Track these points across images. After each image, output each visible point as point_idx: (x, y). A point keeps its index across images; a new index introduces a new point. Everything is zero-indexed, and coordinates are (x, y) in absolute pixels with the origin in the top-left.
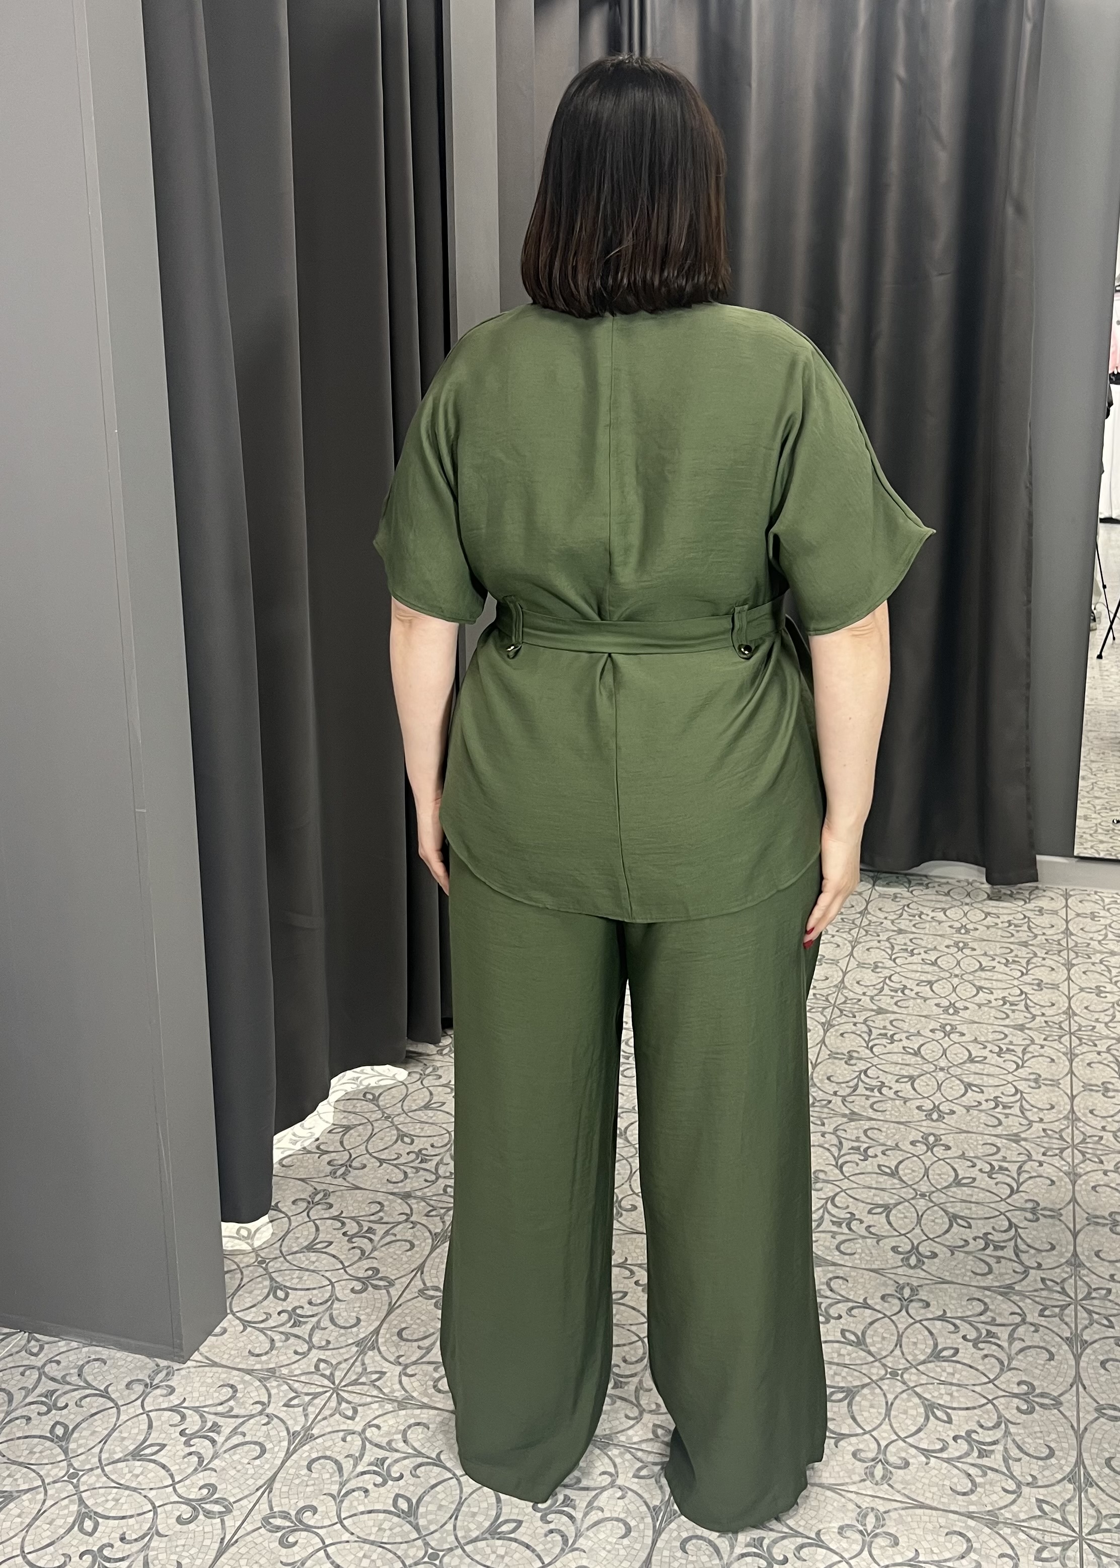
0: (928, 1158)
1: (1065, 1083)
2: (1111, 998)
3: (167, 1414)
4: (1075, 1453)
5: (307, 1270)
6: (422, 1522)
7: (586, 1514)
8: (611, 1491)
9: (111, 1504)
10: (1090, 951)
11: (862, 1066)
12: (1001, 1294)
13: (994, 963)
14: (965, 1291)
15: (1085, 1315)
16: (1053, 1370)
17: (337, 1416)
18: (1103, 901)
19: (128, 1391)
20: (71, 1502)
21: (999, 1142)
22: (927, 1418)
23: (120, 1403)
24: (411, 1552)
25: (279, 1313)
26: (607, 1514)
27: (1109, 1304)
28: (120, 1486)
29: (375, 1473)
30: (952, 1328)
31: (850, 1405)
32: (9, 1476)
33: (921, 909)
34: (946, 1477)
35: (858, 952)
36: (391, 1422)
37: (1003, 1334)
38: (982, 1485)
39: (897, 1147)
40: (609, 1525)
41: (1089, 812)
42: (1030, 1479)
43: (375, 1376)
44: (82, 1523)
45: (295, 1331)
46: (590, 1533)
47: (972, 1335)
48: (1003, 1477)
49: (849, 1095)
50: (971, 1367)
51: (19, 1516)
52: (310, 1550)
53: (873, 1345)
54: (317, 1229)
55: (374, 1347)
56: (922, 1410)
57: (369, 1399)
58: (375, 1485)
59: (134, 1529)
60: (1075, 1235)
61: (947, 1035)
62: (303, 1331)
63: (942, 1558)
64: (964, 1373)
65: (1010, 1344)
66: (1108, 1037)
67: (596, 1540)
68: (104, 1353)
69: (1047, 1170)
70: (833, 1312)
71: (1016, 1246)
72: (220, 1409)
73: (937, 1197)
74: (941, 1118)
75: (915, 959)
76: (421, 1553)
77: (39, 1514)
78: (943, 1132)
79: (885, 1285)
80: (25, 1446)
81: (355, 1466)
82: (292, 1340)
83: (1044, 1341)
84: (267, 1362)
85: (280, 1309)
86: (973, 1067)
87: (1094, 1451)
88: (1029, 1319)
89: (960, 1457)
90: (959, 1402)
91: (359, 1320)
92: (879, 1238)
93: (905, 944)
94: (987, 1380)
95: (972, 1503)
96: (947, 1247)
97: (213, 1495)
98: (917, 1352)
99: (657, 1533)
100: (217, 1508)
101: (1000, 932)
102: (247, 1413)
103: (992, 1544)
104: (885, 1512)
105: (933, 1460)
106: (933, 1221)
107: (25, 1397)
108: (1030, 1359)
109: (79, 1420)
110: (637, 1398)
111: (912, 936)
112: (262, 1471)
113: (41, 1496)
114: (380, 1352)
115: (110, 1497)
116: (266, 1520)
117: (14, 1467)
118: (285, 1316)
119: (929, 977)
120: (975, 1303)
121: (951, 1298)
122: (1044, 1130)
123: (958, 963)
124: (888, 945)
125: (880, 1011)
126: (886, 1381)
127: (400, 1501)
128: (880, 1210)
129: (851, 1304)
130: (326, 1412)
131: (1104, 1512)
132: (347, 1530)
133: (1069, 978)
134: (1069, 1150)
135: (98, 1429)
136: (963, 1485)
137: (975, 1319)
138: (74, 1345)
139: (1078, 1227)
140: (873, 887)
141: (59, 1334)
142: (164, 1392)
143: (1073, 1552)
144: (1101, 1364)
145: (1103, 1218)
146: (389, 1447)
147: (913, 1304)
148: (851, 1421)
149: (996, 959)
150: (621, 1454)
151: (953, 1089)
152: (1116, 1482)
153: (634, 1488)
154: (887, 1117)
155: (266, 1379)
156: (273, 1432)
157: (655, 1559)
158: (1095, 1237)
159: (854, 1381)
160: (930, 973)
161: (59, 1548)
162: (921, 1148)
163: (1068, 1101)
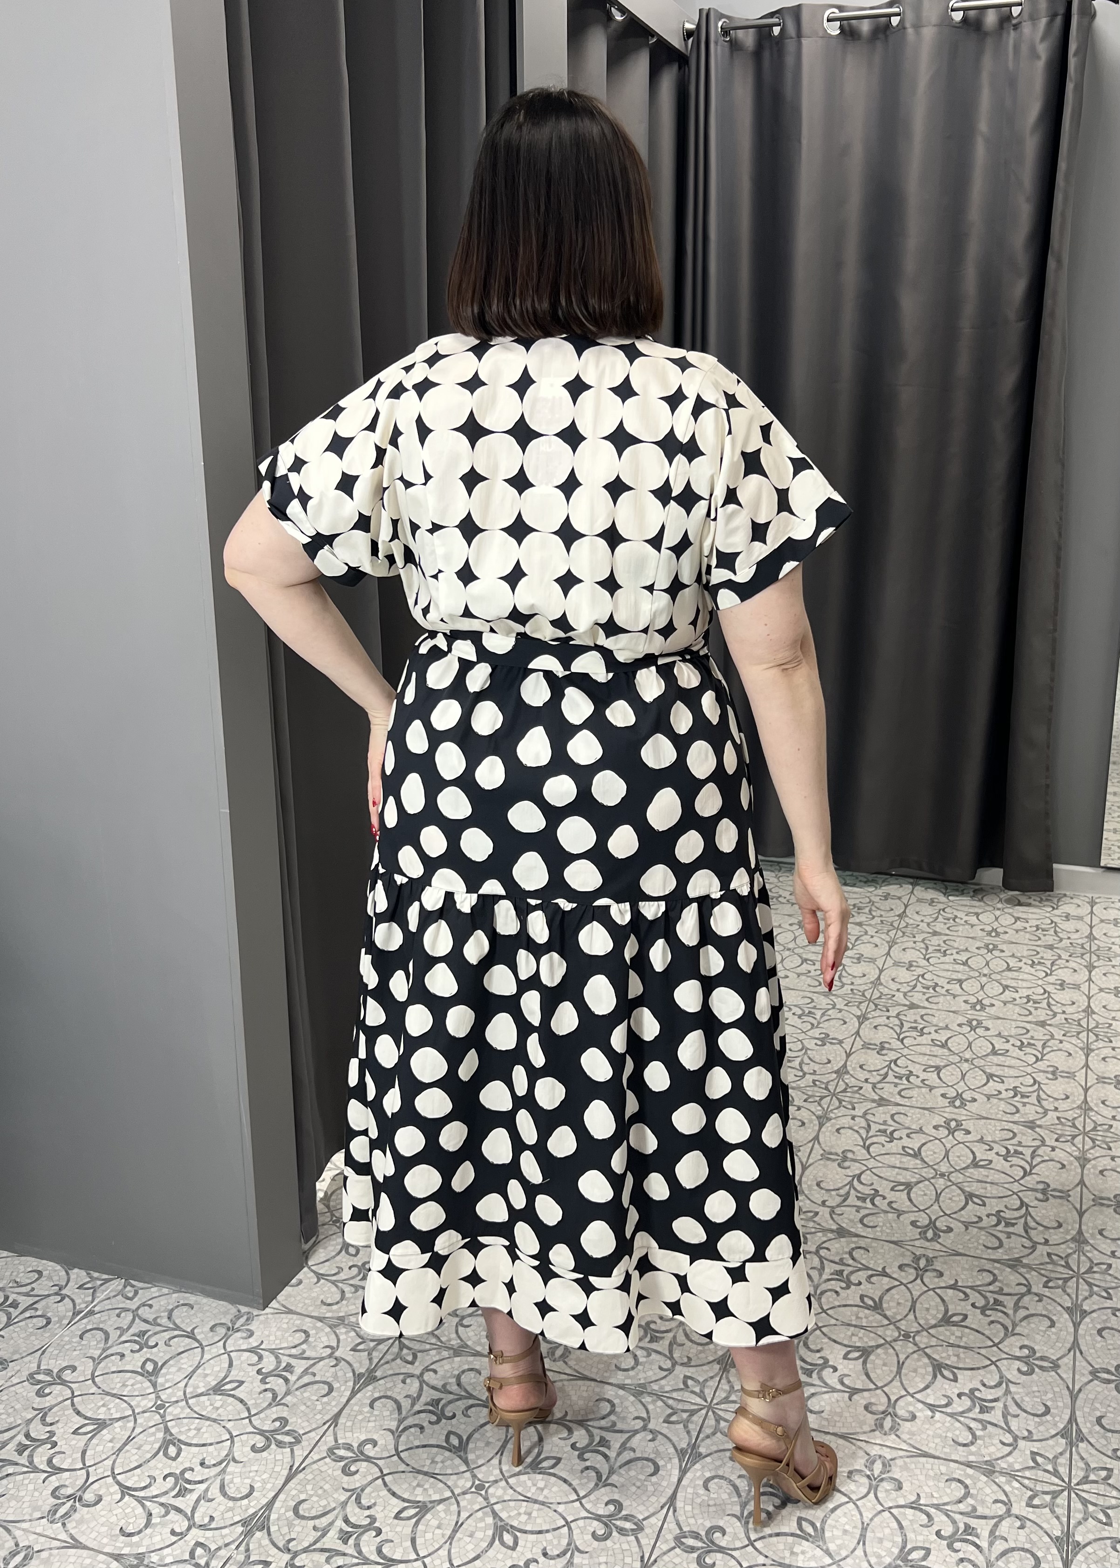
0: (949, 1142)
1: (1080, 1076)
3: (246, 1354)
4: (1069, 1411)
6: (470, 1456)
7: (619, 1454)
8: (643, 1434)
9: (192, 1433)
10: (1110, 954)
11: (892, 1056)
12: (1009, 1266)
13: (1021, 964)
14: (976, 1263)
15: (1086, 1287)
16: (1053, 1337)
17: (398, 1361)
19: (211, 1334)
20: (158, 1430)
21: (1015, 1128)
22: (935, 1377)
23: (204, 1343)
24: (460, 1482)
25: (350, 1268)
26: (639, 1455)
27: (1109, 1278)
28: (202, 1417)
29: (430, 1412)
30: (962, 1296)
31: (865, 1363)
32: (103, 1405)
33: (956, 913)
34: (948, 1430)
35: (895, 952)
36: (447, 1367)
37: (1009, 1302)
38: (981, 1438)
39: (919, 1131)
40: (640, 1464)
41: (1117, 826)
42: (1026, 1434)
44: (167, 1449)
46: (622, 1471)
47: (981, 1302)
48: (1001, 1431)
49: (879, 1082)
50: (977, 1331)
51: (111, 1441)
52: (370, 1478)
53: (889, 1309)
56: (930, 1369)
57: (428, 1347)
58: (430, 1422)
59: (213, 1455)
60: (1081, 1214)
61: (973, 1029)
63: (941, 1502)
64: (971, 1337)
65: (1015, 1311)
67: (625, 1476)
68: (192, 1298)
69: (1059, 1155)
70: (854, 1279)
71: (1026, 1223)
72: (294, 1351)
73: (956, 1177)
74: (963, 1105)
75: (947, 959)
76: (469, 1484)
77: (129, 1440)
78: (963, 1118)
79: (903, 1255)
80: (118, 1380)
81: (413, 1405)
83: (1047, 1309)
84: (338, 1311)
85: (351, 1264)
86: (995, 1059)
87: (1087, 1410)
88: (1034, 1289)
89: (963, 1412)
90: (965, 1363)
92: (899, 1213)
93: (939, 945)
94: (990, 1343)
95: (972, 1454)
96: (963, 1222)
97: (284, 1427)
98: (929, 1317)
99: (683, 1472)
100: (288, 1439)
101: (1028, 936)
102: (318, 1356)
103: (988, 1491)
104: (891, 1460)
105: (938, 1415)
106: (951, 1199)
107: (120, 1336)
108: (1031, 1325)
109: (167, 1358)
110: (671, 1352)
111: (945, 938)
113: (131, 1424)
115: (192, 1427)
116: (331, 1451)
117: (108, 1398)
118: (355, 1271)
119: (960, 976)
120: (985, 1274)
121: (963, 1269)
122: (1058, 1118)
123: (987, 964)
124: (923, 945)
125: (912, 1006)
126: (900, 1343)
127: (452, 1437)
128: (902, 1188)
129: (870, 1272)
130: (389, 1357)
131: (1093, 1466)
132: (403, 1462)
133: (1090, 979)
134: (1081, 1137)
135: (184, 1366)
136: (966, 1437)
137: (986, 1288)
138: (165, 1291)
139: (1084, 1208)
140: (912, 892)
141: (151, 1280)
142: (244, 1335)
143: (1062, 1500)
144: (1100, 1332)
145: (1109, 1199)
146: (444, 1389)
147: (928, 1273)
148: (865, 1377)
149: (1024, 960)
150: (654, 1402)
151: (976, 1079)
152: (1106, 1438)
153: (665, 1431)
154: (914, 1103)
155: (336, 1326)
156: (340, 1374)
157: (680, 1495)
158: (1102, 1217)
159: (869, 1341)
160: (961, 972)
161: (145, 1471)
162: (943, 1132)
163: (1082, 1092)
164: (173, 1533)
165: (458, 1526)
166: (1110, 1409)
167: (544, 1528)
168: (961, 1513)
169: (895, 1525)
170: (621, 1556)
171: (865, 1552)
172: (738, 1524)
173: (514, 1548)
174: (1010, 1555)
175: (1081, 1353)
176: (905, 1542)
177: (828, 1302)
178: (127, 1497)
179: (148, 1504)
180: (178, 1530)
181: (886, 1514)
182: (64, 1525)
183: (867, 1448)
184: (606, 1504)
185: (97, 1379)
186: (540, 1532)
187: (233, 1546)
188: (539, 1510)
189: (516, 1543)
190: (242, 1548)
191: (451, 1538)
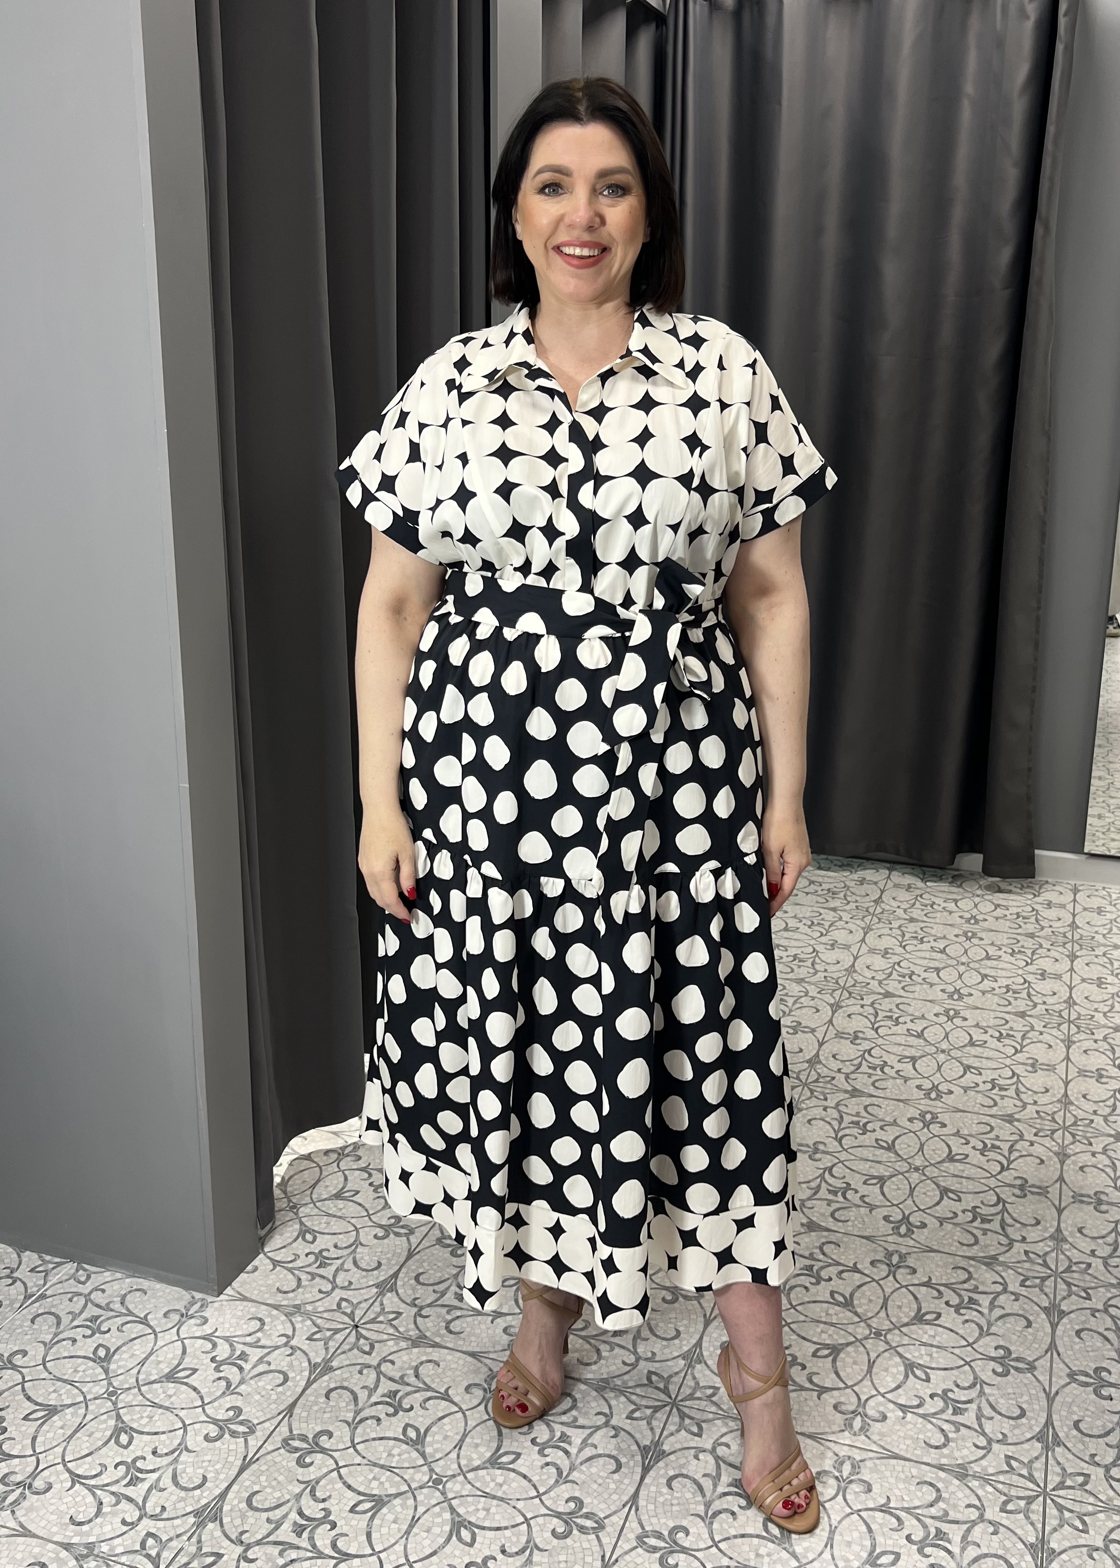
0: (924, 1135)
1: (1061, 1069)
2: (1111, 989)
3: (200, 1342)
4: (1046, 1414)
5: (334, 1216)
6: (428, 1450)
7: (580, 1450)
8: (604, 1430)
9: (144, 1421)
10: (1095, 944)
11: (866, 1045)
12: (986, 1264)
13: (1000, 953)
14: (950, 1259)
15: (1065, 1287)
16: (1030, 1337)
17: (355, 1351)
18: (1110, 896)
19: (164, 1320)
20: (110, 1417)
21: (993, 1122)
22: (907, 1376)
23: (158, 1330)
24: (418, 1476)
25: (307, 1255)
26: (600, 1451)
27: (1088, 1278)
28: (155, 1405)
29: (387, 1403)
30: (935, 1294)
31: (834, 1361)
32: (55, 1391)
33: (934, 899)
34: (920, 1431)
35: (871, 938)
36: (405, 1358)
37: (985, 1301)
38: (955, 1440)
39: (895, 1123)
40: (601, 1460)
41: (1102, 811)
42: (1000, 1437)
43: (392, 1316)
44: (118, 1436)
45: (321, 1271)
46: (583, 1468)
47: (955, 1300)
48: (975, 1434)
49: (853, 1072)
50: (952, 1331)
51: (62, 1428)
52: (325, 1470)
53: (860, 1306)
54: (346, 1179)
55: (393, 1289)
56: (902, 1369)
57: (386, 1337)
58: (387, 1414)
59: (166, 1443)
60: (1060, 1211)
61: (951, 1019)
62: (328, 1272)
63: (913, 1505)
64: (944, 1336)
65: (991, 1310)
66: (1105, 1026)
67: (587, 1473)
68: (145, 1284)
69: (1038, 1150)
70: (824, 1274)
71: (1003, 1220)
72: (249, 1340)
73: (931, 1172)
74: (939, 1097)
75: (925, 946)
76: (426, 1478)
77: (80, 1427)
78: (940, 1110)
79: (875, 1251)
80: (70, 1365)
81: (370, 1396)
82: (317, 1279)
83: (1024, 1309)
84: (294, 1299)
85: (307, 1251)
86: (973, 1051)
87: (1064, 1413)
88: (1011, 1288)
89: (936, 1413)
90: (938, 1362)
91: (380, 1264)
92: (872, 1208)
93: (916, 932)
94: (965, 1343)
95: (945, 1456)
96: (937, 1218)
97: (238, 1416)
98: (902, 1315)
99: (647, 1469)
100: (241, 1429)
101: (1008, 924)
102: (274, 1344)
103: (960, 1495)
104: (861, 1461)
105: (909, 1415)
106: (925, 1194)
107: (72, 1321)
108: (1008, 1325)
109: (119, 1344)
110: (635, 1346)
111: (923, 925)
112: (283, 1398)
113: (82, 1411)
114: (398, 1294)
115: (145, 1415)
116: (285, 1442)
117: (59, 1383)
118: (312, 1258)
119: (936, 964)
120: (959, 1271)
121: (937, 1266)
122: (1037, 1112)
123: (966, 952)
124: (899, 932)
125: (888, 995)
126: (870, 1341)
127: (409, 1429)
128: (875, 1181)
129: (841, 1268)
130: (346, 1347)
131: (1069, 1471)
132: (359, 1454)
133: (1072, 969)
134: (1061, 1132)
135: (137, 1353)
136: (938, 1439)
137: (960, 1286)
138: (119, 1275)
139: (1063, 1205)
140: (889, 877)
141: (105, 1265)
142: (199, 1322)
143: (1037, 1506)
144: (1078, 1333)
145: (1089, 1196)
146: (402, 1381)
147: (901, 1270)
148: (834, 1376)
149: (1004, 949)
150: (616, 1397)
151: (953, 1070)
152: (1083, 1443)
153: (628, 1428)
154: (888, 1095)
155: (292, 1314)
156: (295, 1363)
157: (643, 1493)
158: (1081, 1214)
159: (840, 1339)
160: (939, 960)
161: (96, 1459)
162: (918, 1125)
163: (1062, 1085)
164: (124, 1522)
165: (414, 1521)
166: (1089, 1413)
167: (503, 1525)
168: (932, 1518)
169: (864, 1528)
170: (581, 1555)
171: (832, 1555)
172: (702, 1524)
173: (471, 1545)
174: (982, 1561)
175: (1059, 1355)
176: (874, 1546)
177: (798, 1298)
178: (77, 1485)
179: (98, 1492)
180: (129, 1520)
181: (855, 1517)
182: (13, 1512)
183: (836, 1448)
184: (567, 1502)
185: (48, 1365)
186: (498, 1529)
187: (185, 1538)
188: (497, 1505)
189: (474, 1539)
190: (194, 1539)
191: (408, 1533)
